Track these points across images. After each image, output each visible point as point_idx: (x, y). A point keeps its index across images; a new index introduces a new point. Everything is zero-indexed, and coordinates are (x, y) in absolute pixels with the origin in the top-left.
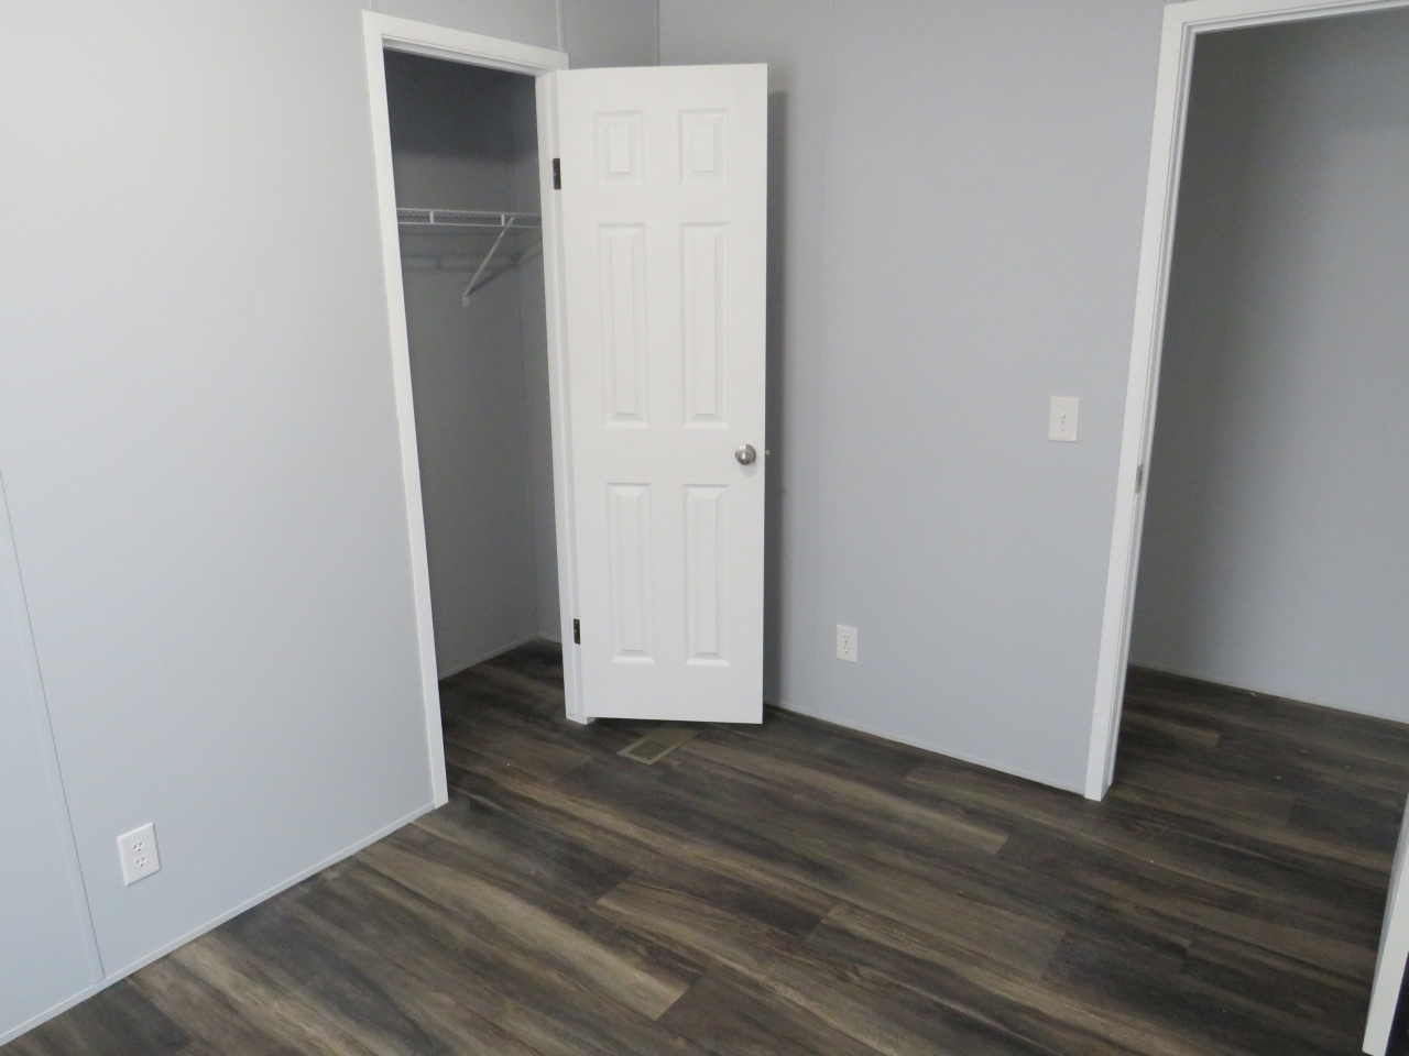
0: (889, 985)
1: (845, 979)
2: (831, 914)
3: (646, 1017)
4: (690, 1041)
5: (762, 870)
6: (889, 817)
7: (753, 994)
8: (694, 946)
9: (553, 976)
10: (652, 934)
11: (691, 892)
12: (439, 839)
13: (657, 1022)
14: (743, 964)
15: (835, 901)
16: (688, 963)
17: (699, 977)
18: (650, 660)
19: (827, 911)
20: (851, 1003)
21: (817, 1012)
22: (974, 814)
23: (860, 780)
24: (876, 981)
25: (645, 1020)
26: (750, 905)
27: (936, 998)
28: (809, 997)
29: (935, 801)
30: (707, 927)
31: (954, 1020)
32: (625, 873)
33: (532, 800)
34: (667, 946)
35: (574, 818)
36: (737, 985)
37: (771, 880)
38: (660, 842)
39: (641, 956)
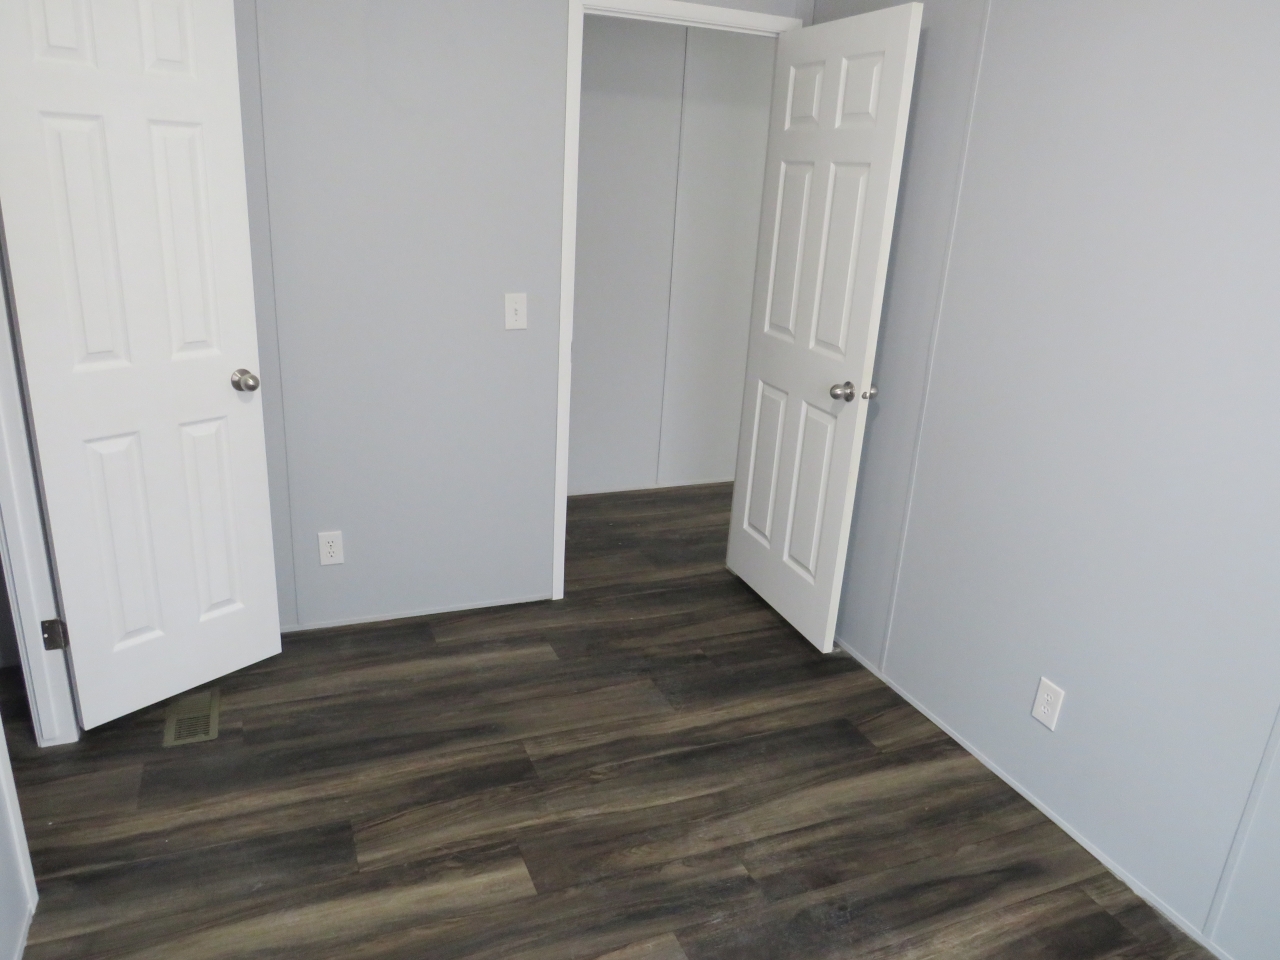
0: (620, 766)
1: (596, 782)
2: (528, 752)
3: (527, 898)
4: (577, 886)
5: (442, 756)
6: (466, 672)
7: (563, 830)
8: (482, 833)
9: (417, 933)
10: (439, 849)
11: (418, 803)
12: (95, 934)
13: (539, 894)
14: (532, 818)
15: (520, 742)
16: (493, 847)
17: (517, 847)
18: (158, 633)
19: (525, 752)
20: (620, 790)
21: (611, 810)
22: (512, 641)
23: (405, 659)
24: (612, 769)
25: (530, 901)
26: (471, 783)
27: (651, 756)
28: (594, 806)
29: (476, 646)
30: (468, 816)
31: (673, 760)
32: (345, 827)
33: (141, 835)
34: (464, 848)
35: (220, 821)
36: (547, 833)
37: (459, 758)
38: (330, 788)
39: (459, 868)
